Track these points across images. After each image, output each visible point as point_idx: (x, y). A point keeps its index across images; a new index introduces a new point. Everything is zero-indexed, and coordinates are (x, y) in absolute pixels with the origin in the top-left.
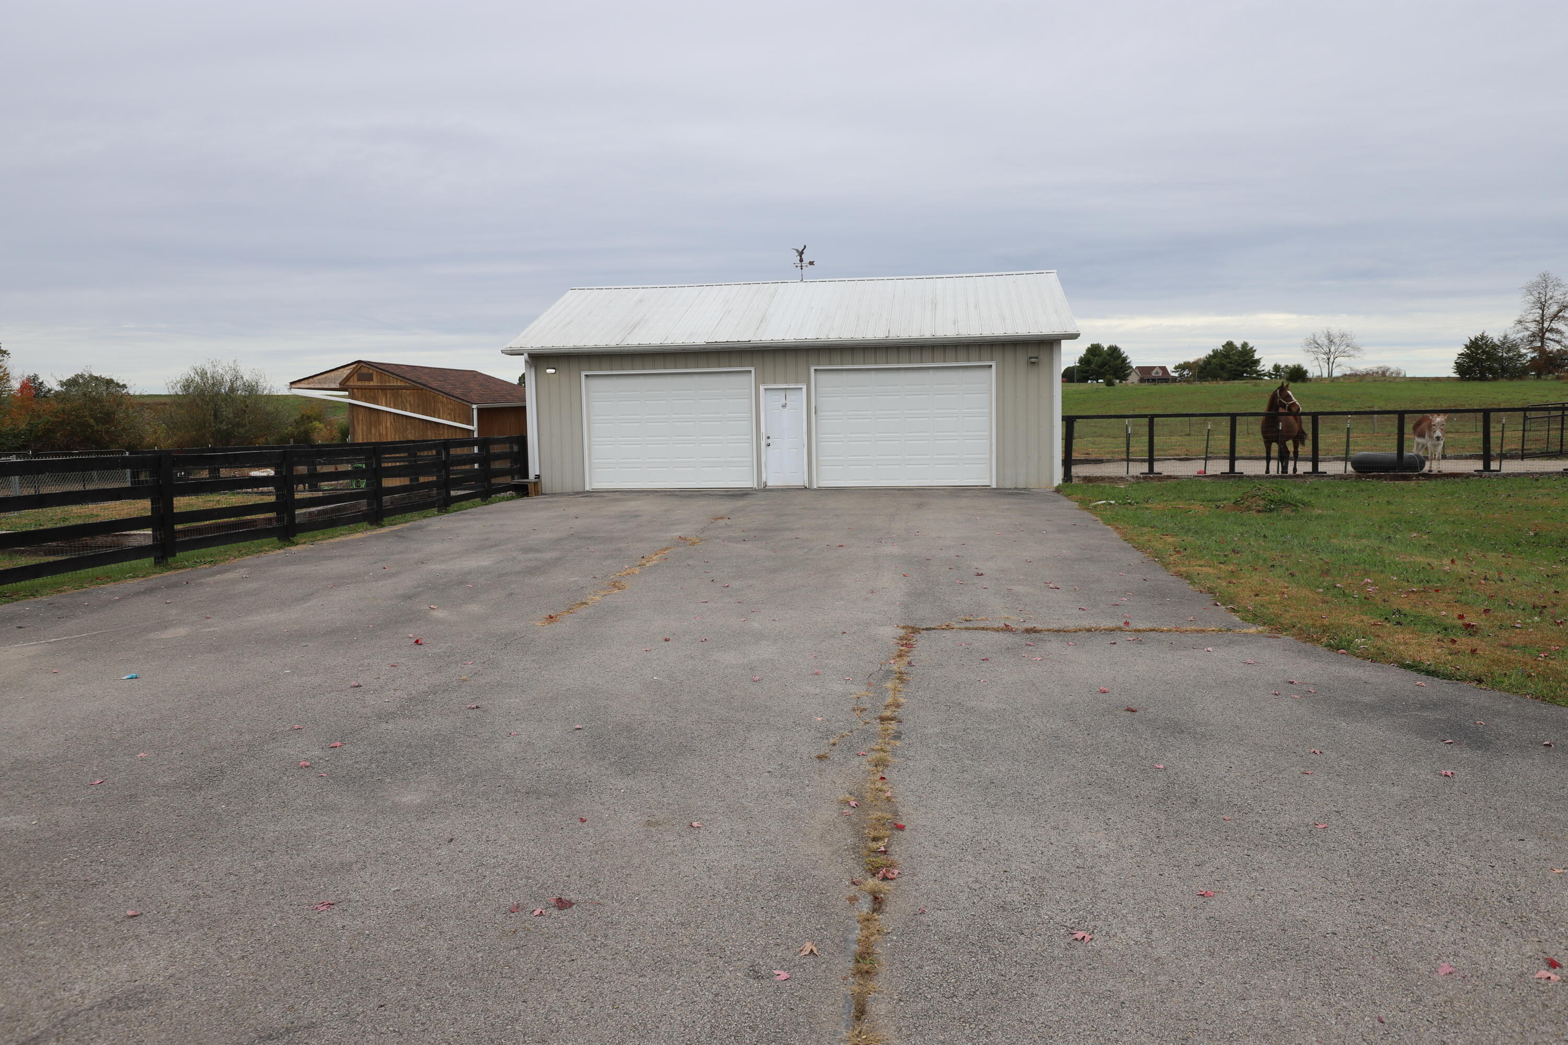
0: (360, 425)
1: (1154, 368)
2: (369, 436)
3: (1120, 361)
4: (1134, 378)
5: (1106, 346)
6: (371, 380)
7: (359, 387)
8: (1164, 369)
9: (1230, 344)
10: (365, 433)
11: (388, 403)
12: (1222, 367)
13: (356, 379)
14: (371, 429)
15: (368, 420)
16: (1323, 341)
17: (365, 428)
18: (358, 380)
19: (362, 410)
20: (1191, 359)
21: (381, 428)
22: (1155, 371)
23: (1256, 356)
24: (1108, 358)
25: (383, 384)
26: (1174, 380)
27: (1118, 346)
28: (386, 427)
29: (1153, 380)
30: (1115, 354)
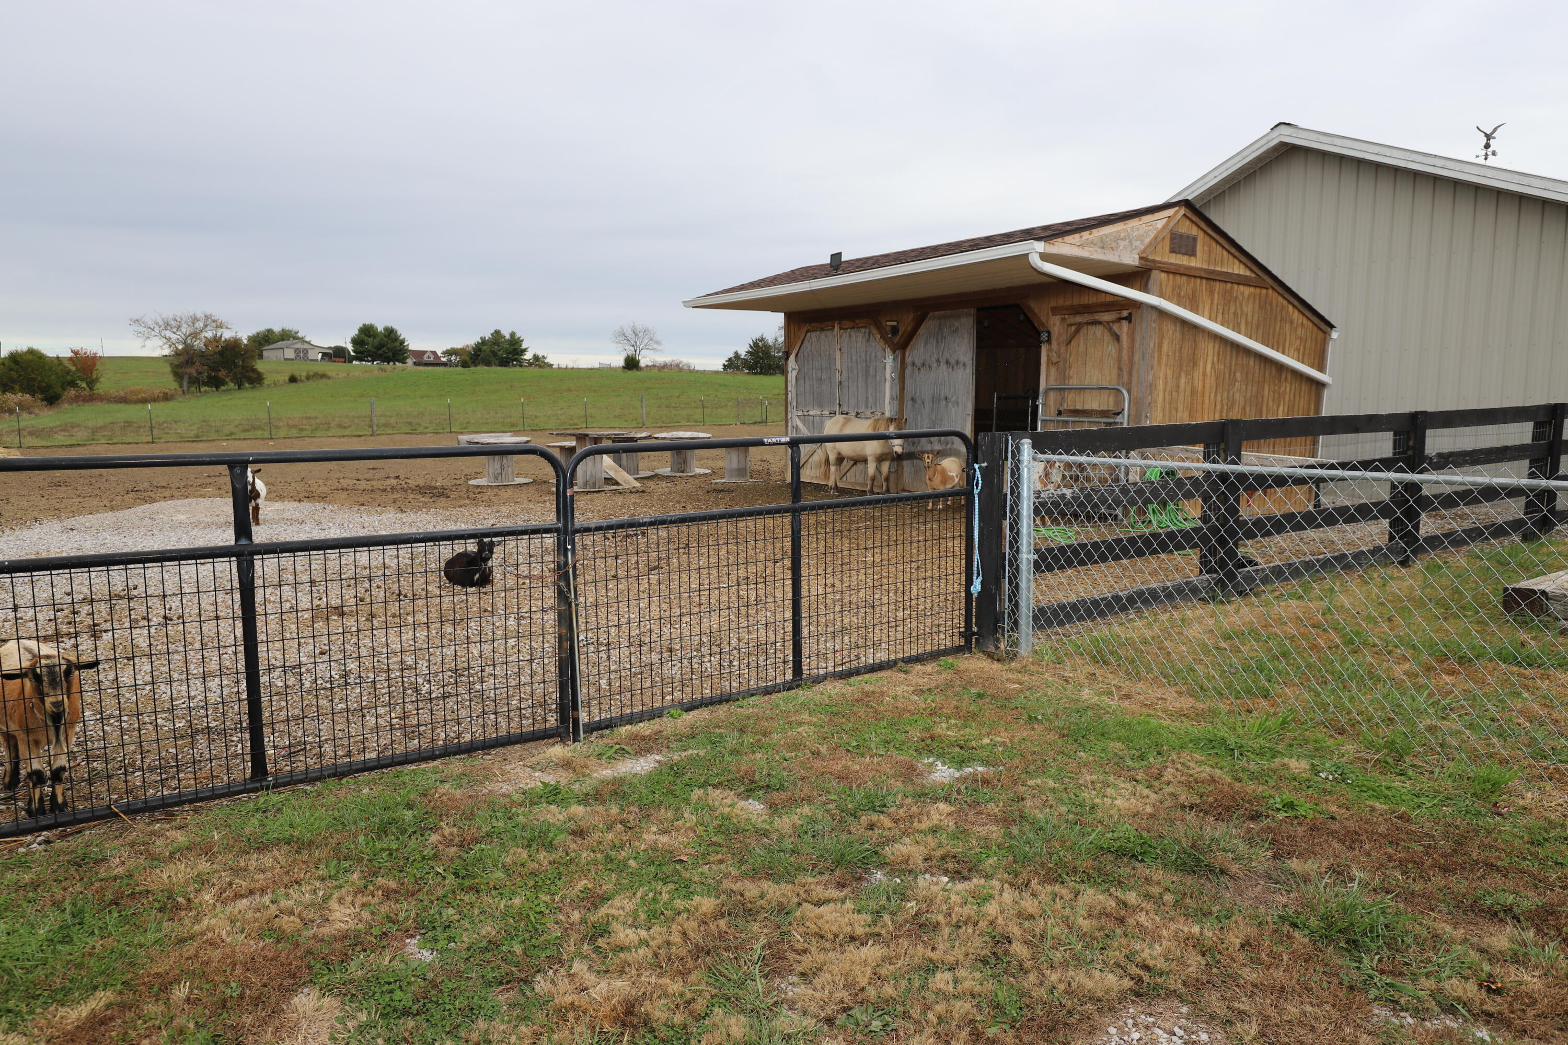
0: (1163, 366)
1: (425, 352)
2: (1174, 394)
3: (397, 344)
4: (410, 361)
5: (380, 328)
6: (1192, 253)
7: (1172, 268)
8: (434, 353)
9: (497, 332)
10: (1168, 388)
11: (1213, 315)
12: (494, 354)
13: (1168, 249)
14: (1179, 378)
15: (1177, 355)
16: (629, 333)
17: (1169, 372)
18: (1172, 251)
19: (1170, 329)
20: (458, 345)
21: (1196, 374)
22: (426, 355)
23: (524, 346)
24: (385, 339)
25: (1212, 268)
26: (445, 364)
27: (394, 327)
28: (1204, 374)
29: (427, 364)
30: (392, 336)
